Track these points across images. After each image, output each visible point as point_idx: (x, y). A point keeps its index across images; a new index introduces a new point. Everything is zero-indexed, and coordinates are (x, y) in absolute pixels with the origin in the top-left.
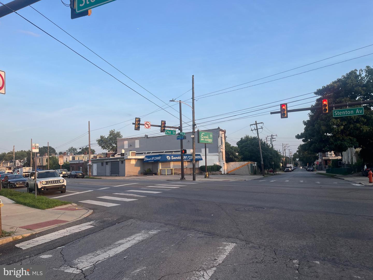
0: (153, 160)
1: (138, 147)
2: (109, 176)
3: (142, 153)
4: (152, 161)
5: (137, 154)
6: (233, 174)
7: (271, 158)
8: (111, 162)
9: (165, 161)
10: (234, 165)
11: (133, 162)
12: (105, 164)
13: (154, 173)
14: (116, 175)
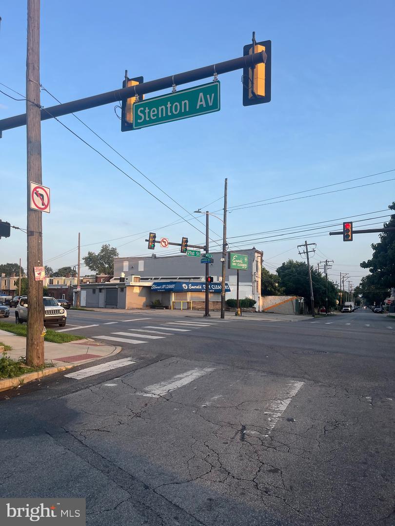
0: (164, 289)
1: (143, 270)
2: (103, 308)
3: (148, 279)
4: (163, 291)
5: (142, 279)
6: (271, 313)
7: (325, 293)
8: (107, 288)
9: (179, 291)
10: (273, 300)
11: (137, 290)
12: (97, 291)
13: (164, 307)
14: (113, 306)
